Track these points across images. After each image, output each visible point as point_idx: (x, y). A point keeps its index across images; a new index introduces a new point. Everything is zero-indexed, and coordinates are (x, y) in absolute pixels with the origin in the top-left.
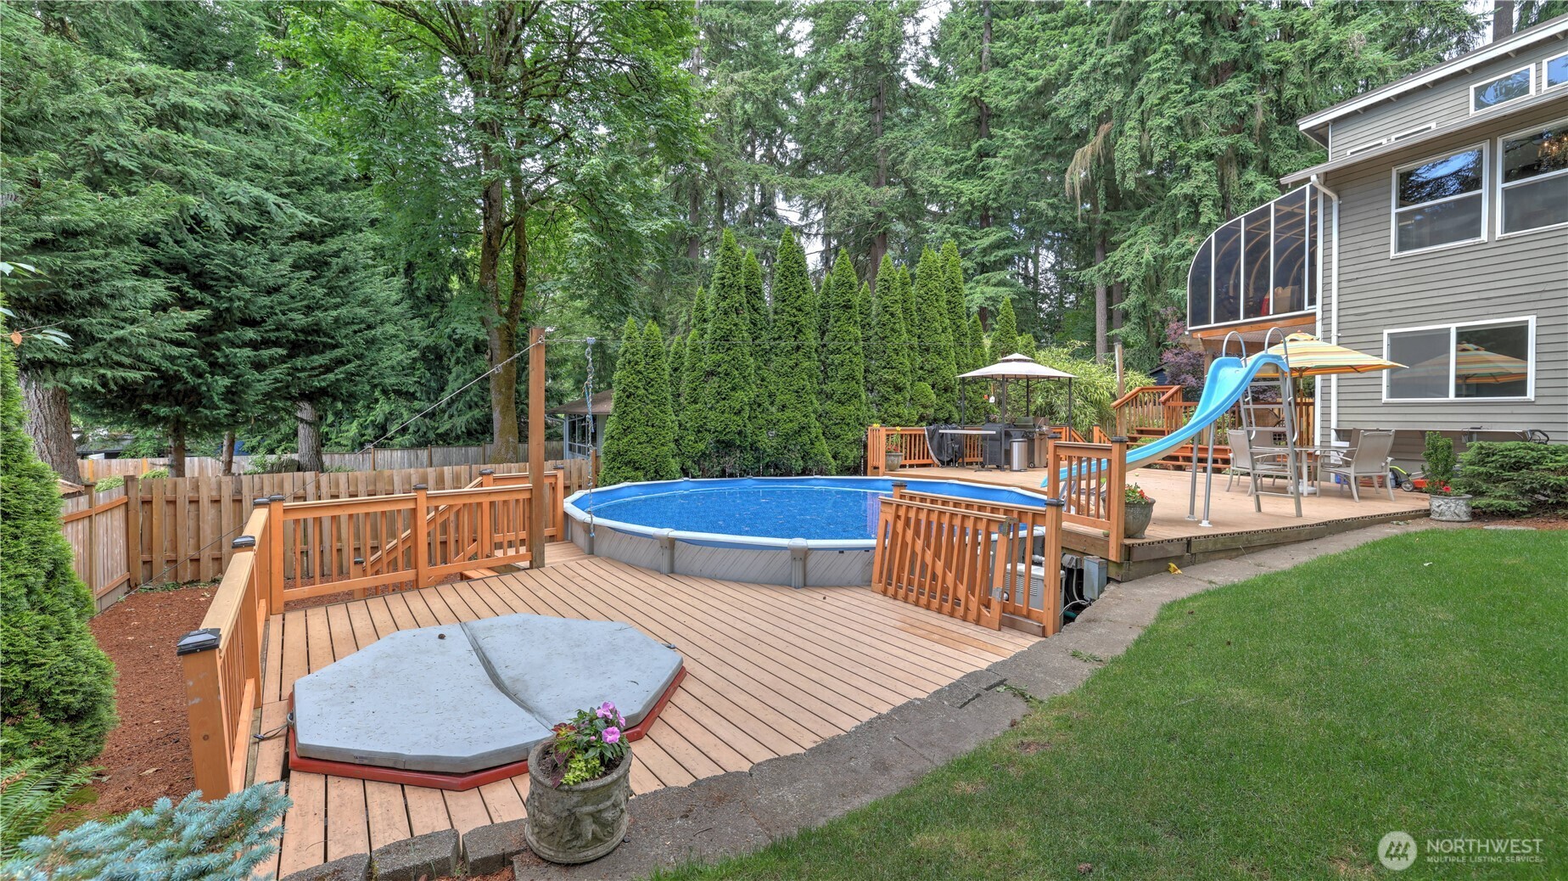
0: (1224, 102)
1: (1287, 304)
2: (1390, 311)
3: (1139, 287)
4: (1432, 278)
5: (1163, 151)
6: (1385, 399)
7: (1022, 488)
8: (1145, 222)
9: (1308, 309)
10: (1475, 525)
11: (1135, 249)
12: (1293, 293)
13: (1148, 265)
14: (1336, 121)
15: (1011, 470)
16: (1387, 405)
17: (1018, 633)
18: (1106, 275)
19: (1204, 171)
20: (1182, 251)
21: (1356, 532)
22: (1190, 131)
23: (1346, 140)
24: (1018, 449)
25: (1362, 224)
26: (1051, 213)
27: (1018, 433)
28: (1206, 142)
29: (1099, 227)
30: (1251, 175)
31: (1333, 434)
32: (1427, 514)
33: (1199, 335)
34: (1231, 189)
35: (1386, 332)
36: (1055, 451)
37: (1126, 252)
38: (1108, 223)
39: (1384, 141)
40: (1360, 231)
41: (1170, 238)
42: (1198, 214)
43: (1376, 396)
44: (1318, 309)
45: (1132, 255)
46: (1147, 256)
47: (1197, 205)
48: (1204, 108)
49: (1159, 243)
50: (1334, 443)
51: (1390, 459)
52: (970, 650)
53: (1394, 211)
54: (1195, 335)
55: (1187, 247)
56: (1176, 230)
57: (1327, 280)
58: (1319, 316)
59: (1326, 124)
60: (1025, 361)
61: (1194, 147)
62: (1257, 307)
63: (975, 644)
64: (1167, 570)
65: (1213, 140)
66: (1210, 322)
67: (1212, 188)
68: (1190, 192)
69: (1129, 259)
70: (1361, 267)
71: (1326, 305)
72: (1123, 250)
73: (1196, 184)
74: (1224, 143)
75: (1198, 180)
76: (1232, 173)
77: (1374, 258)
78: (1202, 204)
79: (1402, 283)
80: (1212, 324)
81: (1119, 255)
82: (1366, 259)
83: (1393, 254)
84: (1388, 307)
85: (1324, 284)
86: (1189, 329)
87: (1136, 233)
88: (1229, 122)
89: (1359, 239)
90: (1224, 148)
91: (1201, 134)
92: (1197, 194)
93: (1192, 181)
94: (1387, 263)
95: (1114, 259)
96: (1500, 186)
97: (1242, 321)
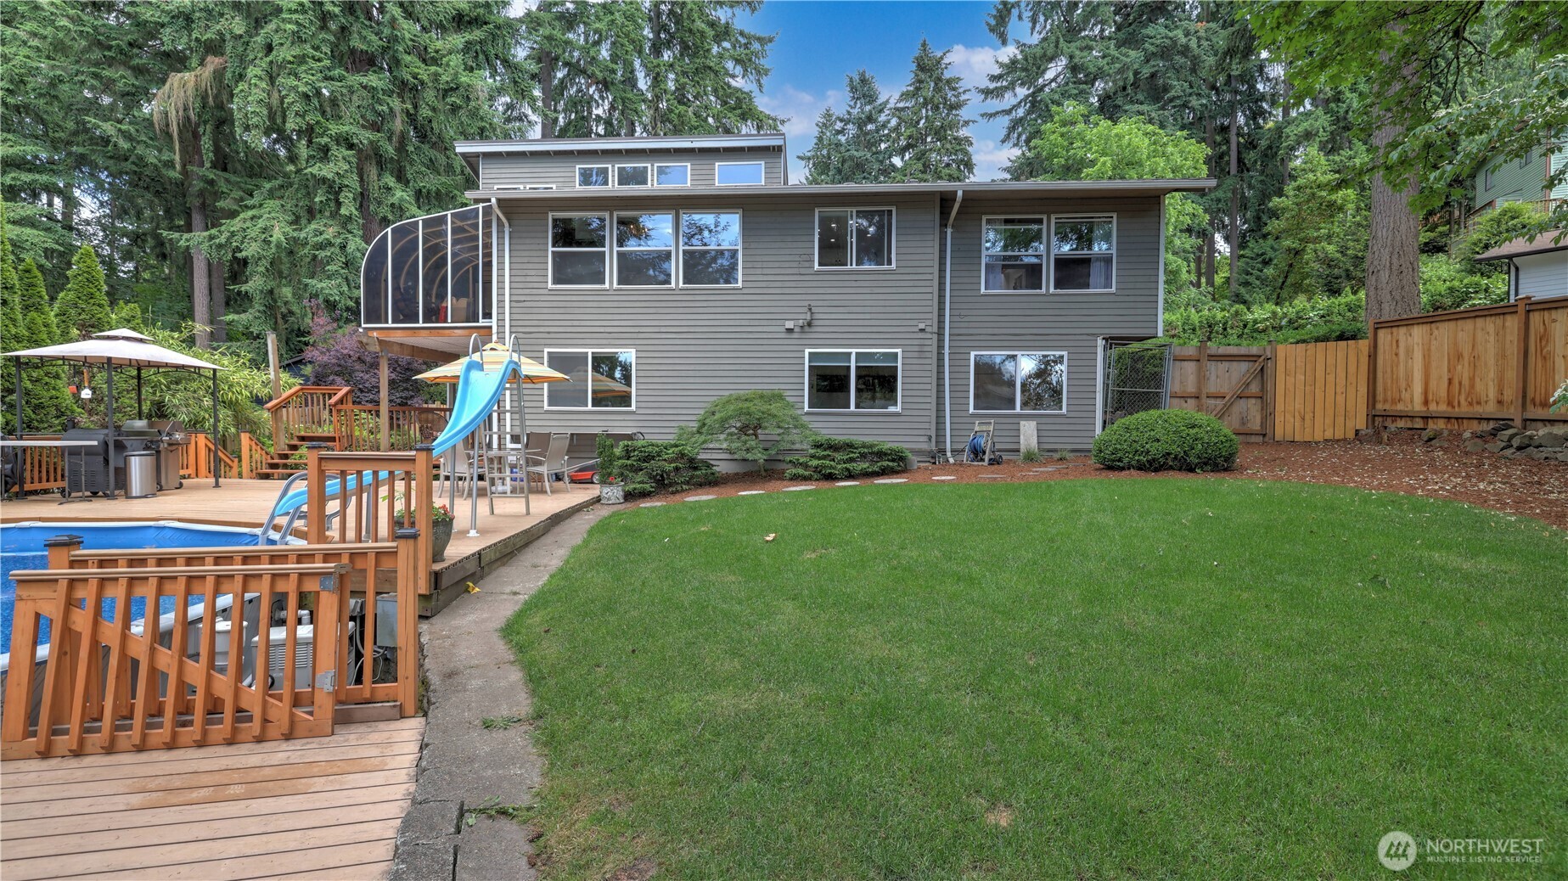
0: (364, 93)
1: (463, 314)
2: (549, 333)
3: (267, 270)
4: (577, 311)
5: (299, 120)
6: (546, 407)
7: (180, 520)
8: (271, 194)
9: (482, 322)
10: (628, 505)
11: (261, 223)
12: (468, 304)
13: (278, 246)
14: (485, 155)
15: (128, 496)
16: (547, 412)
17: (362, 728)
18: (220, 246)
19: (344, 158)
20: (320, 239)
21: (567, 521)
22: (328, 109)
23: (493, 176)
24: (138, 467)
25: (527, 254)
26: (124, 145)
27: (136, 444)
28: (346, 128)
29: (197, 185)
30: (390, 181)
31: (508, 437)
32: (598, 500)
33: (375, 334)
34: (371, 187)
35: (546, 350)
36: (320, 465)
37: (248, 224)
38: (211, 182)
39: (521, 187)
40: (526, 260)
41: (303, 221)
42: (339, 204)
43: (539, 404)
44: (494, 323)
45: (257, 229)
46: (277, 235)
47: (337, 193)
48: (344, 91)
49: (291, 224)
50: (510, 445)
51: (566, 457)
52: (319, 783)
53: (551, 249)
54: (370, 334)
55: (325, 236)
56: (311, 213)
57: (501, 298)
58: (494, 330)
59: (477, 155)
60: (141, 341)
61: (334, 128)
62: (435, 313)
63: (315, 770)
64: (467, 591)
65: (354, 129)
66: (387, 322)
67: (353, 181)
68: (330, 176)
69: (252, 233)
70: (527, 291)
71: (501, 320)
72: (245, 220)
73: (336, 169)
74: (365, 137)
75: (338, 166)
76: (372, 171)
77: (536, 285)
78: (342, 194)
79: (556, 311)
80: (390, 325)
81: (239, 225)
82: (530, 285)
83: (550, 285)
84: (547, 329)
85: (499, 301)
86: (363, 326)
87: (261, 205)
88: (370, 116)
89: (525, 266)
90: (365, 142)
91: (340, 118)
92: (338, 181)
93: (332, 165)
94: (546, 292)
95: (232, 229)
96: (616, 249)
97: (421, 324)
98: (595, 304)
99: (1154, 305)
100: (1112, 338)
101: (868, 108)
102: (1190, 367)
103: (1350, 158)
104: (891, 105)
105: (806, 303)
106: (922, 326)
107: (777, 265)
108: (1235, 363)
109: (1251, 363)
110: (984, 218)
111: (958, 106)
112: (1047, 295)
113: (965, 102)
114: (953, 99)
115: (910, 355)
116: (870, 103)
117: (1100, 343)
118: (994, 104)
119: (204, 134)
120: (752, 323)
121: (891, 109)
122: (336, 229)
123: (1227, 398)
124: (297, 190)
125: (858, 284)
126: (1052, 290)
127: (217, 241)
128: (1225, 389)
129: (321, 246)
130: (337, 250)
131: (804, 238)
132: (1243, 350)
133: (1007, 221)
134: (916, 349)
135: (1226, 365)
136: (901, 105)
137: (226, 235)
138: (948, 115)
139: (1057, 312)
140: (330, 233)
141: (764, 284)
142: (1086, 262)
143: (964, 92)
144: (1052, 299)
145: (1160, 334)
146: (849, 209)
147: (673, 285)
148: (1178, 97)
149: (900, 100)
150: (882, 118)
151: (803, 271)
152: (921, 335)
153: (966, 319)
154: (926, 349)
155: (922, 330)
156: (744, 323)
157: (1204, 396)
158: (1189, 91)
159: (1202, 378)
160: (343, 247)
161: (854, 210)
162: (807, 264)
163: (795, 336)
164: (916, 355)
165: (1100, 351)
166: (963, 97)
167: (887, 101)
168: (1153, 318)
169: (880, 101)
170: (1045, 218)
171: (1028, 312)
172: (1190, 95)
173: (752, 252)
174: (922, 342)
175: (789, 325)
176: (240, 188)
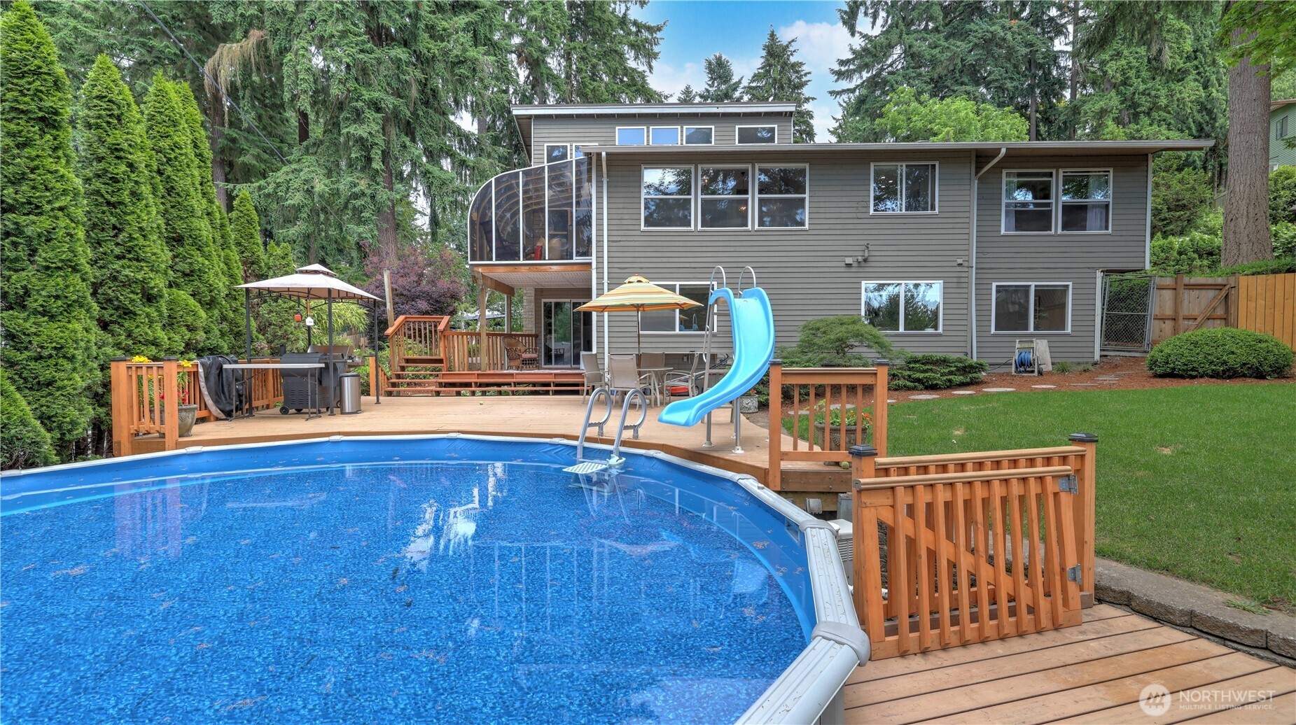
1: (559, 253)
2: (641, 268)
4: (666, 249)
5: (341, 86)
9: (581, 260)
11: (302, 176)
12: (563, 244)
14: (538, 117)
15: (343, 413)
19: (374, 120)
23: (544, 135)
24: (350, 386)
25: (622, 200)
28: (376, 95)
33: (480, 270)
38: (234, 140)
40: (621, 206)
44: (593, 260)
45: (299, 181)
46: (320, 186)
53: (643, 196)
54: (475, 269)
57: (600, 238)
58: (594, 265)
59: (529, 117)
61: (366, 95)
62: (534, 252)
66: (491, 260)
67: (380, 140)
68: (365, 135)
69: (296, 184)
70: (622, 233)
71: (600, 257)
72: (287, 173)
73: (368, 130)
74: (390, 101)
75: (369, 128)
76: (393, 131)
77: (630, 227)
78: (373, 151)
79: (648, 249)
80: (494, 262)
81: (284, 177)
82: (626, 227)
83: (643, 228)
84: (640, 265)
85: (597, 241)
86: (470, 263)
87: (299, 160)
88: (395, 84)
89: (620, 211)
90: (391, 106)
91: (370, 85)
92: (370, 140)
93: (365, 126)
94: (638, 233)
95: (278, 181)
96: (700, 197)
97: (521, 261)
98: (681, 244)
99: (1142, 243)
100: (1107, 271)
101: (723, 87)
102: (1168, 295)
103: (1138, 131)
104: (745, 83)
105: (865, 243)
106: (960, 261)
107: (838, 210)
108: (1203, 292)
109: (1217, 292)
110: (1004, 172)
111: (802, 85)
112: (1056, 235)
113: (806, 83)
114: (796, 80)
115: (950, 285)
116: (725, 82)
117: (1099, 275)
118: (844, 84)
119: (243, 98)
120: (817, 259)
121: (745, 88)
122: (367, 181)
123: (1199, 320)
124: (328, 148)
125: (906, 226)
126: (1060, 231)
127: (266, 191)
128: (1196, 312)
129: (356, 196)
130: (369, 200)
131: (861, 188)
132: (1210, 281)
133: (1019, 175)
134: (955, 280)
135: (1196, 292)
136: (754, 84)
137: (272, 186)
138: (792, 92)
139: (1063, 250)
140: (363, 185)
141: (827, 227)
142: (1084, 208)
143: (805, 75)
144: (1059, 239)
145: (1148, 266)
146: (899, 164)
147: (750, 227)
148: (997, 80)
149: (752, 81)
150: (737, 94)
151: (859, 215)
152: (959, 269)
153: (988, 255)
154: (963, 280)
155: (960, 265)
156: (810, 259)
157: (1181, 318)
158: (1005, 75)
159: (1177, 303)
160: (373, 197)
161: (904, 165)
162: (864, 210)
163: (853, 270)
164: (955, 285)
165: (1099, 281)
166: (804, 79)
167: (740, 82)
168: (1142, 255)
169: (733, 81)
170: (1054, 171)
171: (1041, 250)
172: (1005, 79)
173: (816, 199)
174: (960, 275)
175: (849, 260)
176: (258, 146)
